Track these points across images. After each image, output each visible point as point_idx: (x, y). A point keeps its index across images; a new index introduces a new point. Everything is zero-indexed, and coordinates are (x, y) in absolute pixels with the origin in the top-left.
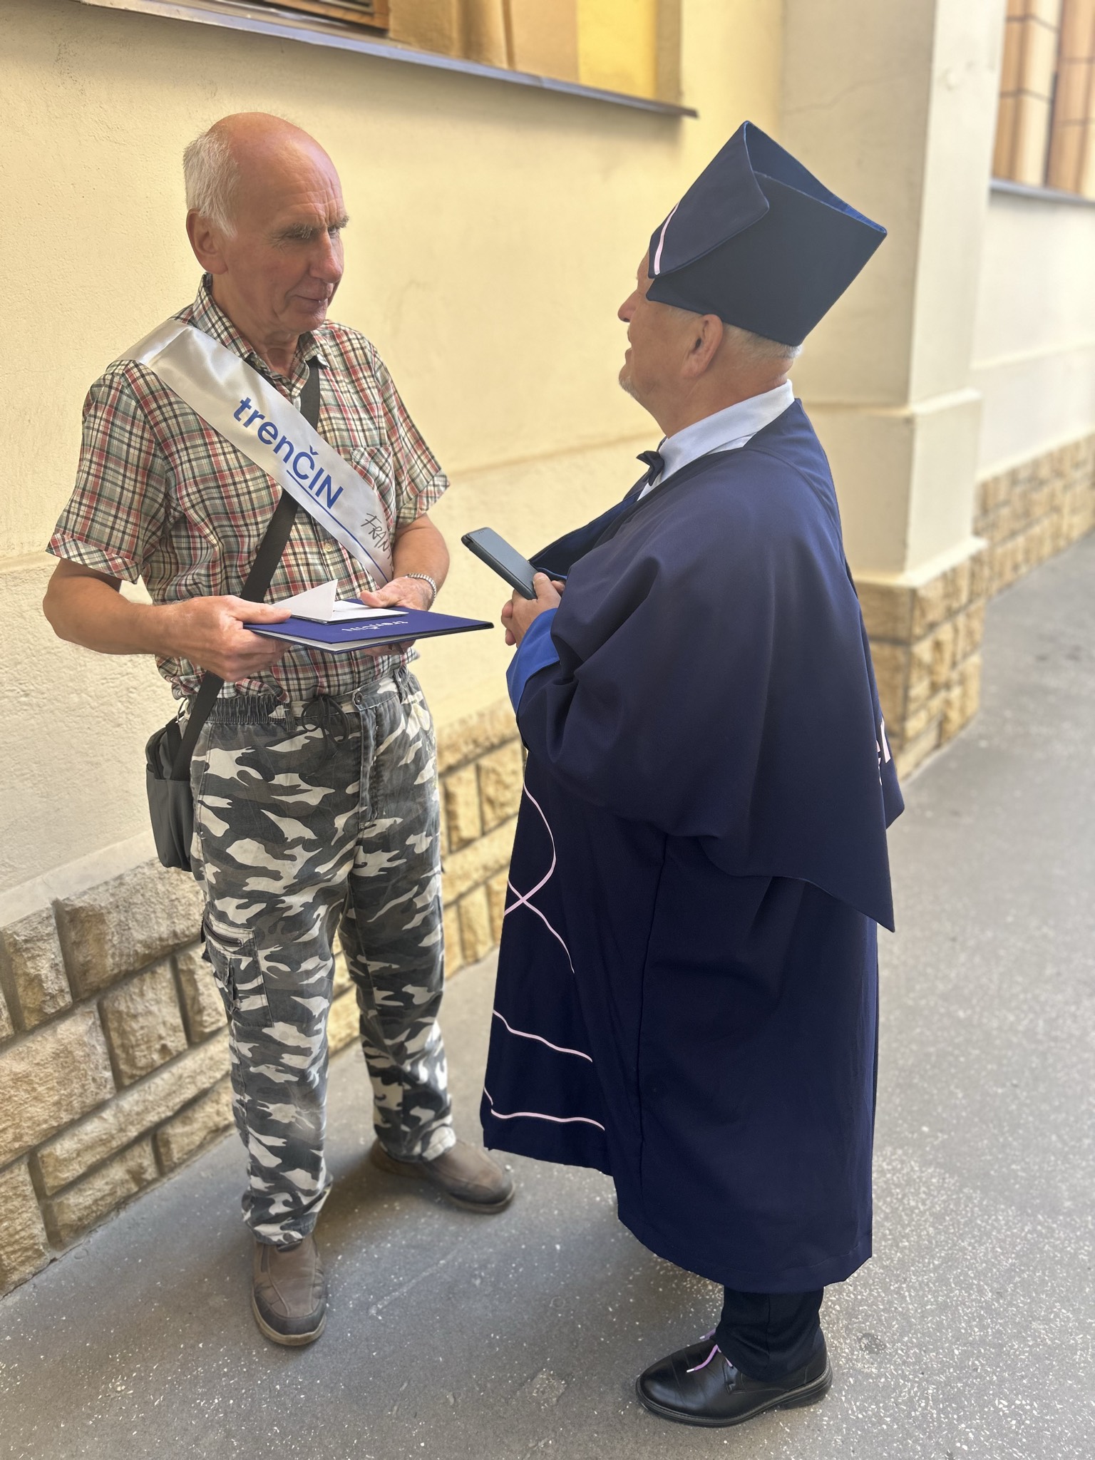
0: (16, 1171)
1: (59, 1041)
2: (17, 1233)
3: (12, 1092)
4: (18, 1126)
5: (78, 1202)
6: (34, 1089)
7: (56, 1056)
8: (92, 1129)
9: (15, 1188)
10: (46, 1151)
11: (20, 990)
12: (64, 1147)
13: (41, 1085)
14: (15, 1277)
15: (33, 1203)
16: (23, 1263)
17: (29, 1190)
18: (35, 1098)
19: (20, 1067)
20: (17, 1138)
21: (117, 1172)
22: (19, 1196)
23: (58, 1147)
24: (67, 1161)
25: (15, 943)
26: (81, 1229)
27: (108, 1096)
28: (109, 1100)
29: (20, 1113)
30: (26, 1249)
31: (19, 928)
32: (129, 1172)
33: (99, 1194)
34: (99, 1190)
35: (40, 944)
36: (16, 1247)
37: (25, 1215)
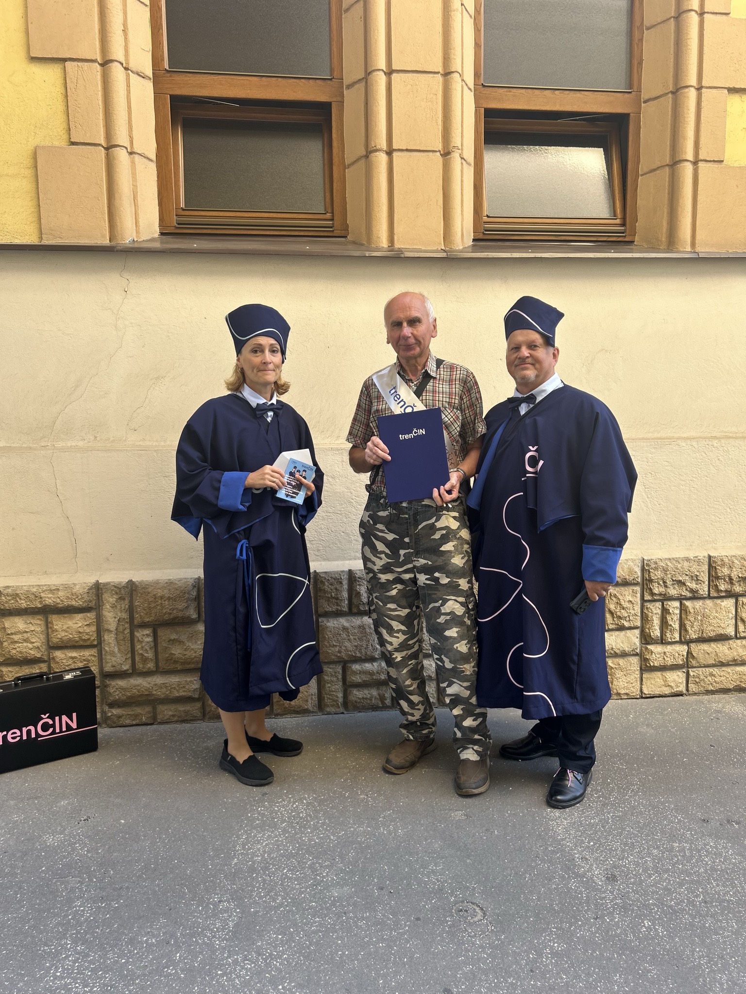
0: (337, 667)
1: (362, 622)
2: (333, 691)
3: (341, 632)
4: (341, 647)
5: (357, 694)
6: (349, 636)
7: (360, 627)
8: (368, 666)
9: (336, 673)
10: (349, 665)
11: (353, 596)
12: (356, 667)
13: (352, 635)
14: (328, 709)
15: (341, 683)
16: (332, 706)
17: (340, 677)
18: (349, 640)
19: (346, 624)
20: (339, 652)
21: (374, 692)
22: (336, 677)
23: (354, 666)
24: (355, 673)
25: (355, 577)
26: (359, 707)
27: (377, 656)
28: (376, 658)
29: (342, 642)
30: (334, 701)
31: (358, 572)
32: (379, 695)
33: (365, 696)
34: (365, 694)
36: (331, 697)
37: (337, 686)
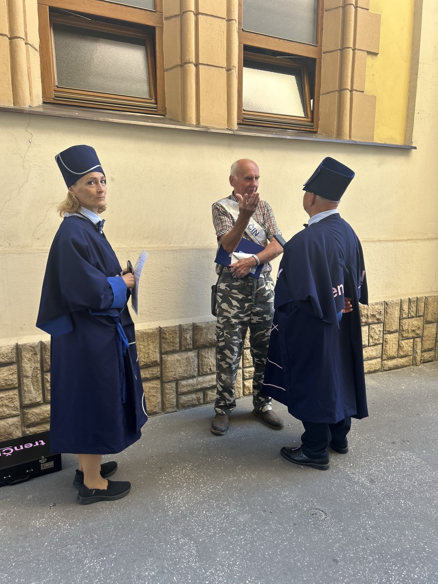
0: (173, 384)
1: (188, 355)
2: (170, 399)
3: (176, 363)
4: (176, 372)
5: (184, 399)
6: (181, 365)
7: (186, 358)
8: (191, 381)
9: (172, 387)
10: (180, 382)
11: (182, 340)
12: (184, 383)
13: (182, 364)
14: (168, 410)
15: (175, 394)
16: (170, 408)
17: (175, 389)
18: (180, 367)
19: (179, 358)
20: (175, 375)
21: (194, 396)
22: (172, 390)
23: (183, 382)
24: (183, 386)
25: (184, 329)
26: (185, 406)
27: (196, 375)
28: (196, 376)
29: (176, 369)
30: (171, 404)
31: (185, 325)
32: (197, 397)
33: (189, 399)
34: (189, 398)
35: (188, 331)
36: (169, 403)
37: (173, 396)
